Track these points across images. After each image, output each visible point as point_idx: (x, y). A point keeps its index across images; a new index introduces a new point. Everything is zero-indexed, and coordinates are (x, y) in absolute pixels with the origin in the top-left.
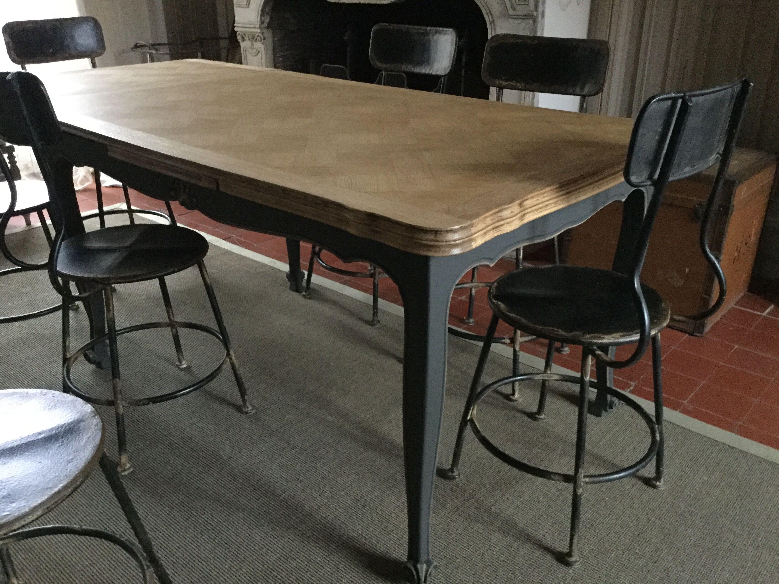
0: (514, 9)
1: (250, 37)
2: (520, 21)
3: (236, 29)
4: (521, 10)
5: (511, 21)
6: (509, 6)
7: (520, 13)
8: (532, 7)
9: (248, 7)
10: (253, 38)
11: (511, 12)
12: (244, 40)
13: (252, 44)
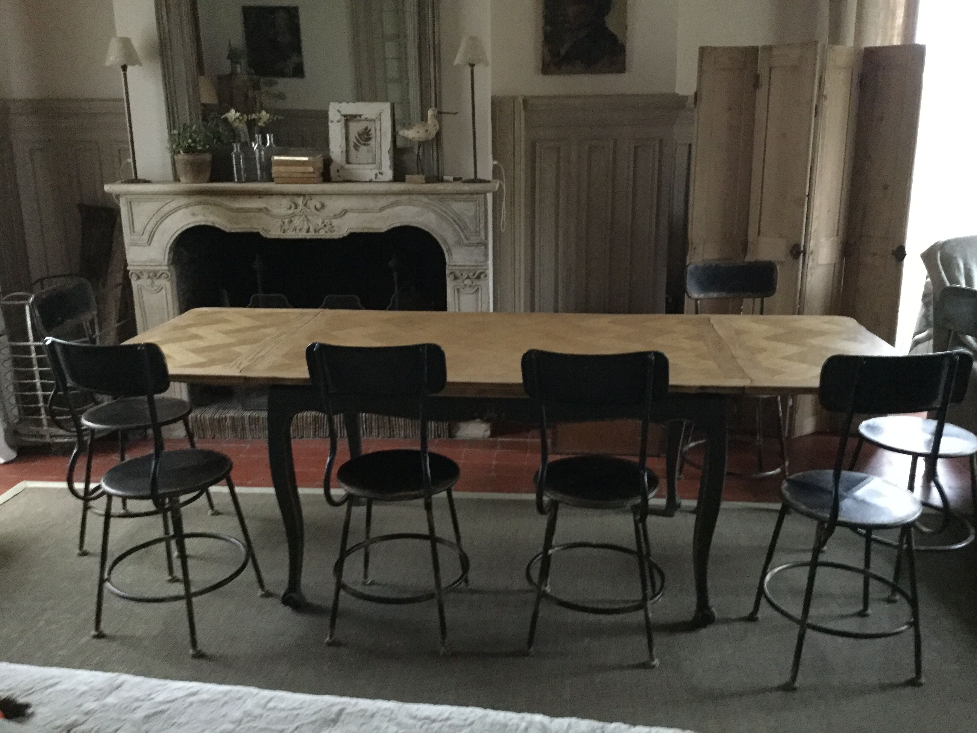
0: (467, 239)
1: (151, 275)
2: (473, 248)
3: (128, 268)
4: (474, 239)
5: (466, 248)
6: (463, 237)
7: (474, 242)
8: (483, 238)
9: (150, 244)
10: (155, 275)
11: (466, 241)
12: (139, 278)
13: (153, 282)
